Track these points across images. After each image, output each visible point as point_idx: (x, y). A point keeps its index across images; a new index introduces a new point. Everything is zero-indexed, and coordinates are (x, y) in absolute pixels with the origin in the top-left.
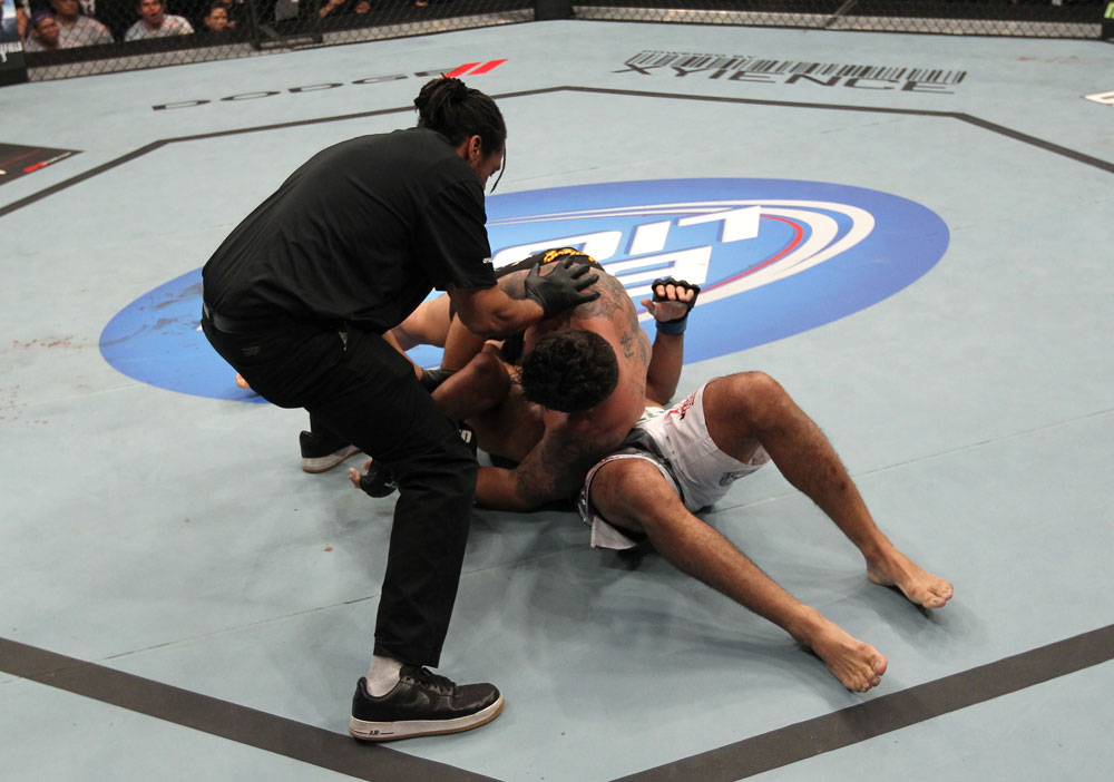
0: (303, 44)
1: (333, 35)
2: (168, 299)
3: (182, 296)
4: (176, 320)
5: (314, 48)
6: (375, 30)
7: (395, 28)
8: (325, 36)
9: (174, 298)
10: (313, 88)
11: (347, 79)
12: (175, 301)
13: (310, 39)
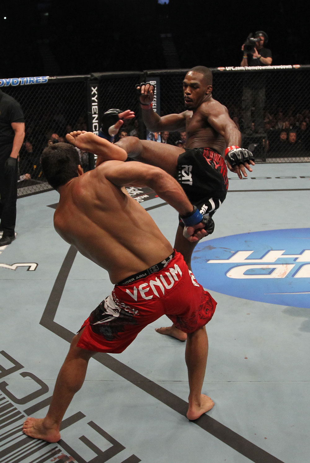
0: (258, 162)
1: (270, 160)
2: (198, 250)
3: (203, 249)
4: (200, 258)
5: (262, 163)
6: (286, 159)
7: (294, 159)
8: (267, 160)
9: (200, 250)
10: (260, 178)
11: (273, 176)
12: (201, 251)
13: (261, 160)
